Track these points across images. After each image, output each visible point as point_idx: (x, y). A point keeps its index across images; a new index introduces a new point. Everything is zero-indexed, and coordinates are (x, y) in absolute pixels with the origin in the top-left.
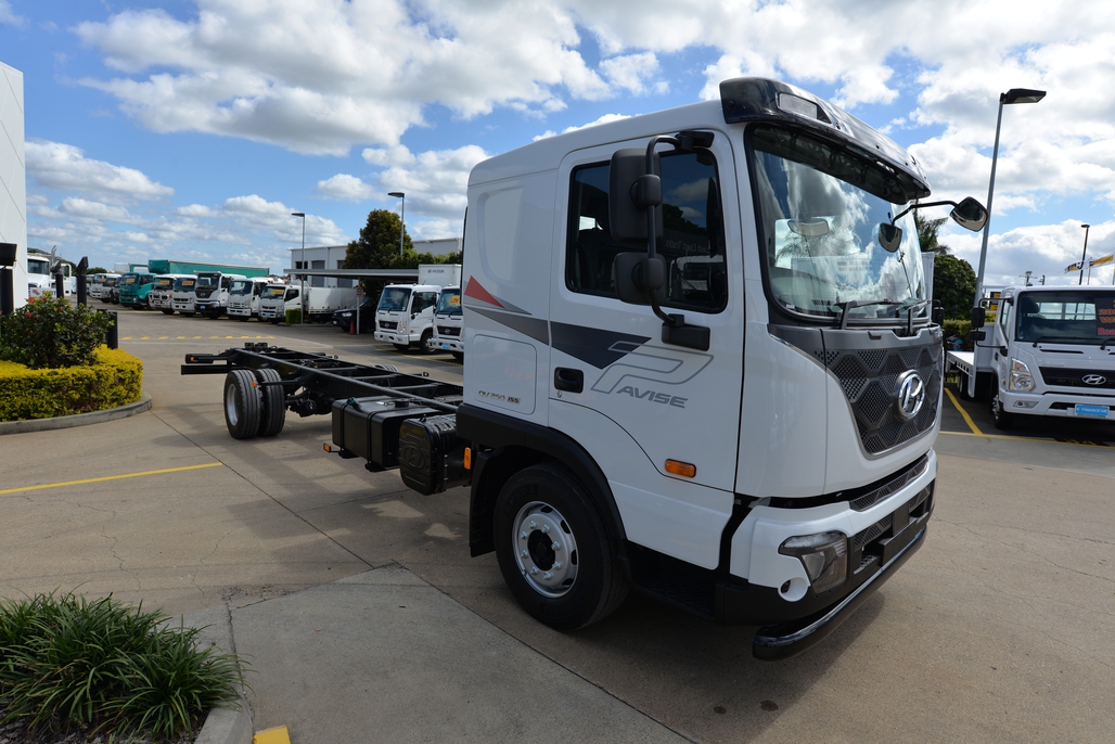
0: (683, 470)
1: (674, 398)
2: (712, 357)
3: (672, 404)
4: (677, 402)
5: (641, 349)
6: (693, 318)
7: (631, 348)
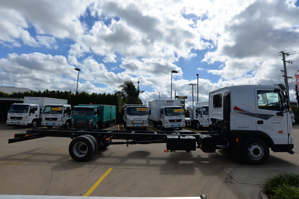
0: (281, 132)
1: (279, 123)
2: (283, 117)
5: (273, 117)
7: (271, 117)
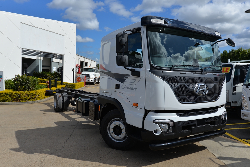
0: (136, 105)
1: (135, 88)
2: (140, 78)
3: (134, 90)
4: (135, 89)
5: (129, 77)
6: (137, 69)
7: (127, 78)
